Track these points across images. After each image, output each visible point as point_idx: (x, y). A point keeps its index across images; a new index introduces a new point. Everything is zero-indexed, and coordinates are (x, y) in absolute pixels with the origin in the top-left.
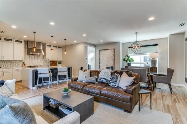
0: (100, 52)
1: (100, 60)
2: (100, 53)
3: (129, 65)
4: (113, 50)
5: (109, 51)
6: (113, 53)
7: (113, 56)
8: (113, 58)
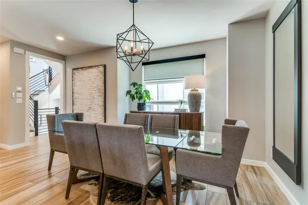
0: (73, 74)
1: (75, 95)
2: (75, 77)
3: (141, 106)
4: (102, 69)
5: (93, 70)
6: (102, 76)
7: (103, 85)
8: (103, 91)
